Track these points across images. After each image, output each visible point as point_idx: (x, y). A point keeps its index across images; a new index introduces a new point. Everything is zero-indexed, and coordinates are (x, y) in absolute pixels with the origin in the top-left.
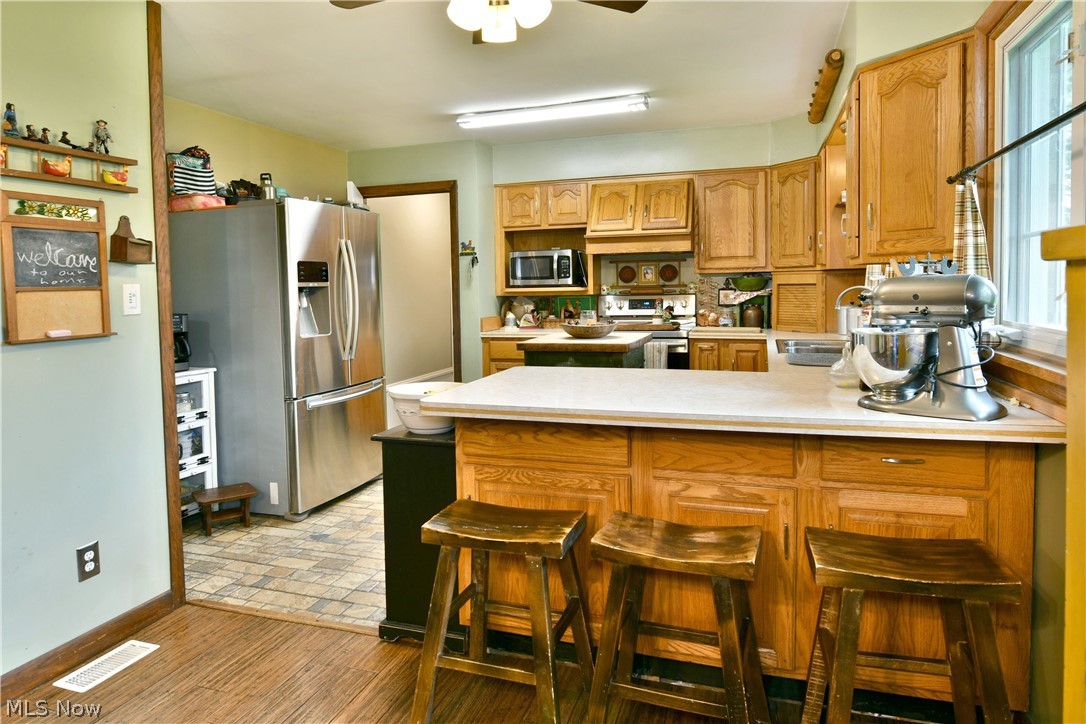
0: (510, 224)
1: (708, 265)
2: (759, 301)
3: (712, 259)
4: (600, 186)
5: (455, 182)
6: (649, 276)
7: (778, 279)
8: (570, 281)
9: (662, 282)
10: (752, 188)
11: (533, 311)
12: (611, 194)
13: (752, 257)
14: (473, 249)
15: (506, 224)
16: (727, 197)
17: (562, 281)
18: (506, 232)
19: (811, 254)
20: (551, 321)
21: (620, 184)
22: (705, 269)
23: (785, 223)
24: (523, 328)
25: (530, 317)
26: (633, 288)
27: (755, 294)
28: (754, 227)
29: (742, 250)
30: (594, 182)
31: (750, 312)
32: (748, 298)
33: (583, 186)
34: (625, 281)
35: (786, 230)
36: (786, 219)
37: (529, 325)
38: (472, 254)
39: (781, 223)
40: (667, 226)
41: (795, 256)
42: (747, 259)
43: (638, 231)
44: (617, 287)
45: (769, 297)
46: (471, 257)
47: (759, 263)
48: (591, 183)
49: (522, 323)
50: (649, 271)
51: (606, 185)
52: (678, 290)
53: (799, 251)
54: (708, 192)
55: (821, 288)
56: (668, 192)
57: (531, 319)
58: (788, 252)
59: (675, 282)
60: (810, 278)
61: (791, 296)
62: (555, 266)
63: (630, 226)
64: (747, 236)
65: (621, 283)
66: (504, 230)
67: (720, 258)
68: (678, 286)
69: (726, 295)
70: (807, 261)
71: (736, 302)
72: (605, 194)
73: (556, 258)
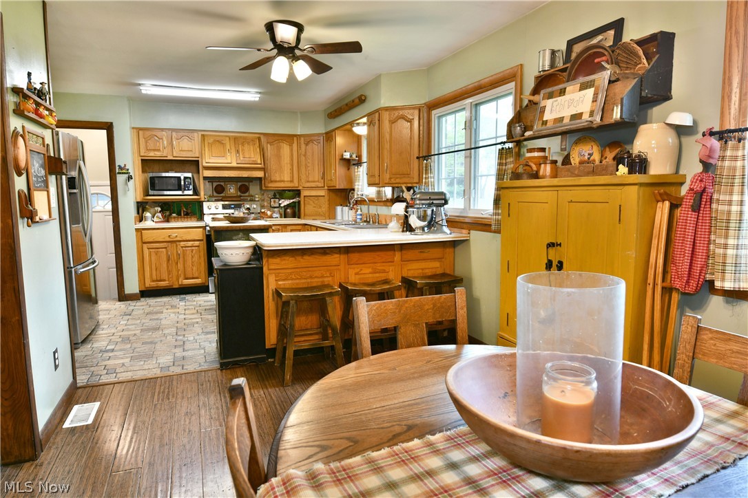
0: (146, 154)
1: (270, 185)
2: (293, 204)
3: (272, 182)
4: (207, 135)
5: (112, 123)
6: (232, 190)
7: (304, 193)
8: (191, 192)
9: (239, 193)
10: (291, 145)
11: (160, 212)
12: (215, 141)
13: (292, 181)
14: (128, 170)
15: (142, 154)
16: (279, 149)
17: (186, 192)
18: (142, 160)
19: (322, 181)
20: (174, 218)
21: (219, 136)
22: (268, 187)
23: (309, 165)
24: (156, 222)
25: (160, 215)
26: (224, 197)
27: (292, 201)
28: (292, 165)
29: (287, 177)
30: (203, 133)
31: (289, 210)
32: (289, 203)
33: (196, 134)
34: (218, 192)
35: (309, 168)
37: (160, 220)
38: (127, 173)
39: (306, 165)
40: (251, 162)
41: (314, 182)
42: (288, 183)
43: (234, 164)
44: (213, 196)
45: (299, 202)
46: (127, 175)
47: (295, 184)
48: (200, 133)
49: (155, 219)
50: (232, 187)
51: (210, 135)
52: (249, 198)
53: (316, 180)
54: (269, 145)
55: (327, 198)
56: (248, 143)
57: (161, 217)
58: (310, 180)
59: (247, 194)
60: (322, 193)
61: (311, 202)
62: (182, 183)
63: (230, 161)
64: (289, 171)
65: (215, 194)
66: (140, 158)
67: (276, 181)
68: (249, 196)
69: (274, 202)
70: (320, 185)
71: (282, 205)
72: (211, 140)
73: (182, 178)
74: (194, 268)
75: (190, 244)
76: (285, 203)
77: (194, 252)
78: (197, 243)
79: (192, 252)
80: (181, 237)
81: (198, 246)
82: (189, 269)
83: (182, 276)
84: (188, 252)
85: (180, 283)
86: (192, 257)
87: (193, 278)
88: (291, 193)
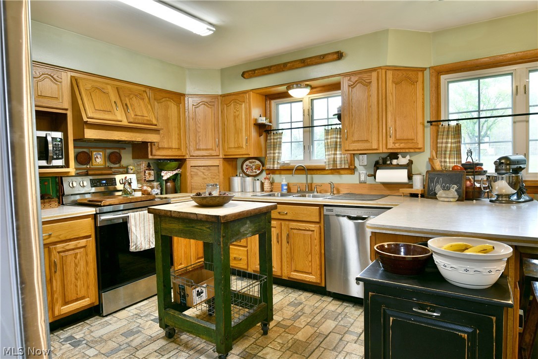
1: (158, 153)
2: (175, 177)
3: (159, 148)
4: (81, 78)
6: (99, 160)
7: (190, 163)
9: (109, 165)
10: (178, 106)
12: (93, 87)
13: (179, 149)
16: (167, 108)
17: (55, 163)
19: (218, 149)
21: (97, 81)
22: (155, 155)
23: (199, 130)
26: (88, 170)
27: (175, 172)
29: (175, 145)
30: (74, 74)
31: (169, 184)
32: (171, 175)
33: (64, 74)
34: (82, 162)
35: (200, 134)
36: (199, 127)
41: (206, 149)
42: (177, 150)
43: (125, 123)
47: (181, 153)
48: (70, 74)
50: (99, 156)
51: (84, 79)
52: (121, 171)
53: (209, 147)
54: (156, 103)
55: (221, 168)
56: (136, 96)
58: (201, 147)
59: (119, 165)
60: (216, 162)
61: (200, 173)
62: (50, 148)
63: (120, 118)
65: (78, 166)
67: (164, 148)
68: (120, 167)
69: (149, 174)
70: (214, 153)
71: (165, 178)
72: (89, 86)
73: (49, 139)
74: (79, 284)
75: (72, 244)
76: (166, 175)
77: (78, 256)
78: (83, 242)
79: (76, 258)
80: (57, 237)
81: (84, 247)
82: (70, 288)
83: (60, 301)
84: (69, 259)
85: (57, 313)
86: (76, 265)
87: (77, 300)
88: (174, 164)
